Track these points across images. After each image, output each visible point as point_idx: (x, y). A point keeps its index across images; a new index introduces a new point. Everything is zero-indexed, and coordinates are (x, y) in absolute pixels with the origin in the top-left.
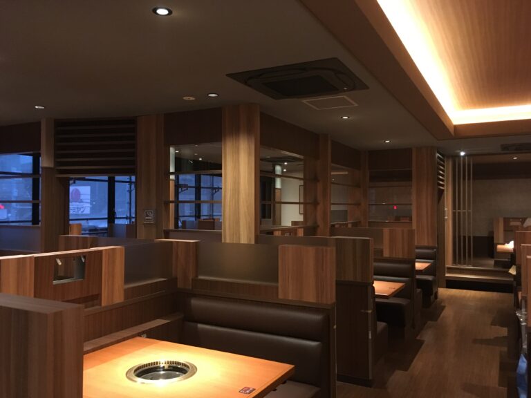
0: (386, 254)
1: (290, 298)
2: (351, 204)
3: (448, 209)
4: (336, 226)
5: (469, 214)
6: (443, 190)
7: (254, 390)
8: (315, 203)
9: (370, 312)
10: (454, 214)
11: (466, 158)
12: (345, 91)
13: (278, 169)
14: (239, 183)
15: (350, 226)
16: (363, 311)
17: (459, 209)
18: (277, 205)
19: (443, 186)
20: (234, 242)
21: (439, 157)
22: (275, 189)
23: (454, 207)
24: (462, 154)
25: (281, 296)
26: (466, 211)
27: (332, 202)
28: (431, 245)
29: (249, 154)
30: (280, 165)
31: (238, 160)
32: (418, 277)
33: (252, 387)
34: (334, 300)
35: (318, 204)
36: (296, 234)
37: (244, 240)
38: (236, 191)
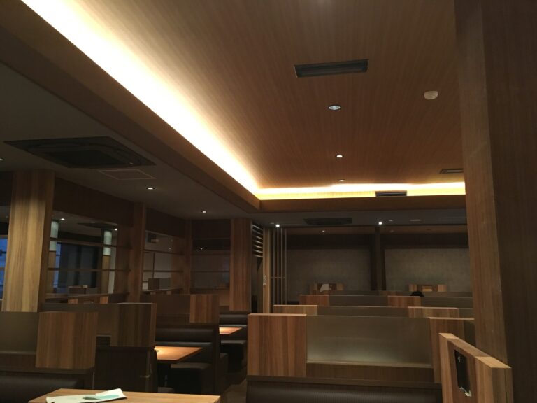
0: (192, 320)
1: (47, 367)
2: (174, 271)
3: (266, 276)
4: (151, 293)
5: (284, 280)
6: (261, 259)
9: (148, 377)
10: (272, 280)
11: (282, 229)
13: (108, 235)
15: (169, 293)
16: (141, 376)
17: (276, 276)
18: (104, 274)
19: (261, 254)
20: (15, 311)
21: (254, 228)
22: (103, 255)
23: (272, 275)
24: (278, 226)
25: (38, 365)
26: (281, 278)
29: (39, 220)
30: (110, 231)
31: (27, 224)
35: (130, 271)
36: (99, 301)
37: (26, 308)
38: (22, 256)
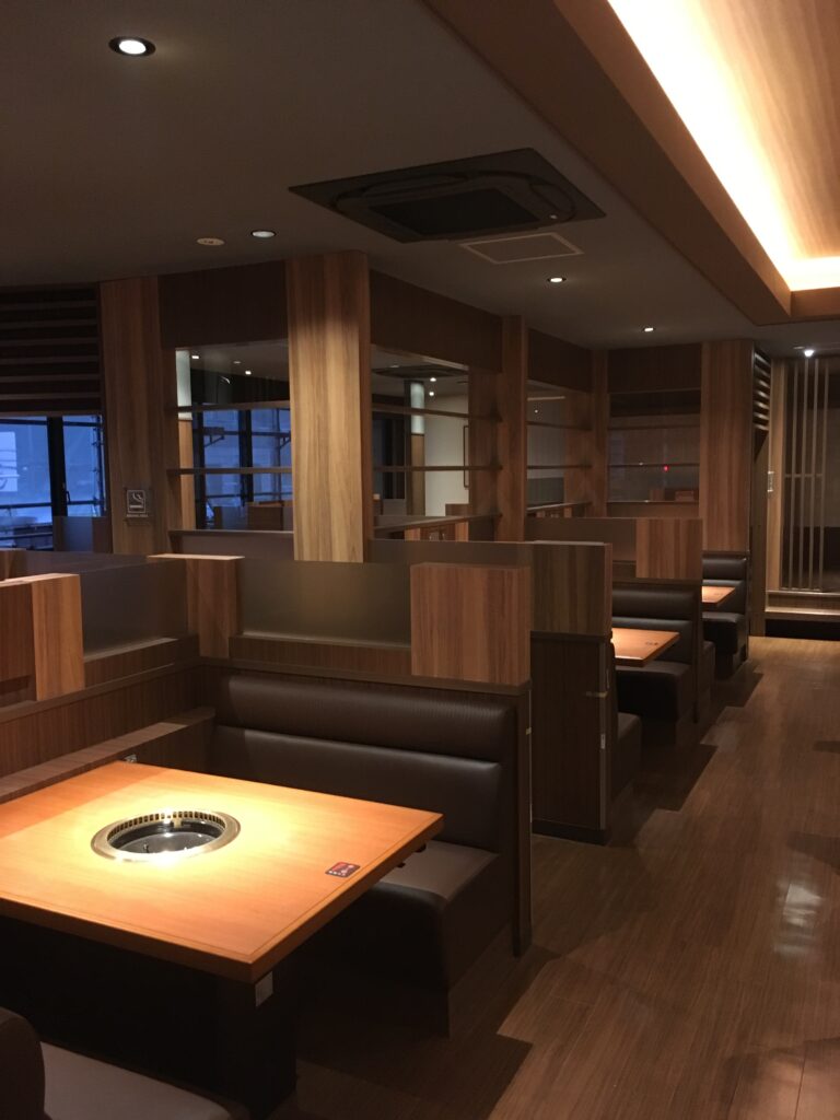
0: (642, 572)
1: (436, 676)
2: (576, 467)
3: (775, 472)
4: (539, 515)
5: (818, 481)
6: (766, 433)
7: (357, 867)
8: (494, 468)
9: (603, 695)
10: (787, 482)
11: (817, 362)
12: (553, 222)
13: (417, 390)
14: (327, 430)
15: (568, 514)
16: (589, 694)
17: (798, 471)
18: (416, 474)
19: (765, 423)
20: (321, 559)
21: (757, 362)
22: (411, 434)
23: (788, 469)
24: (809, 353)
25: (416, 671)
26: (812, 475)
27: (530, 463)
28: (736, 549)
29: (348, 364)
30: (421, 383)
32: (706, 616)
33: (352, 860)
34: (527, 677)
35: (501, 468)
36: (452, 535)
37: (340, 554)
38: (322, 445)
